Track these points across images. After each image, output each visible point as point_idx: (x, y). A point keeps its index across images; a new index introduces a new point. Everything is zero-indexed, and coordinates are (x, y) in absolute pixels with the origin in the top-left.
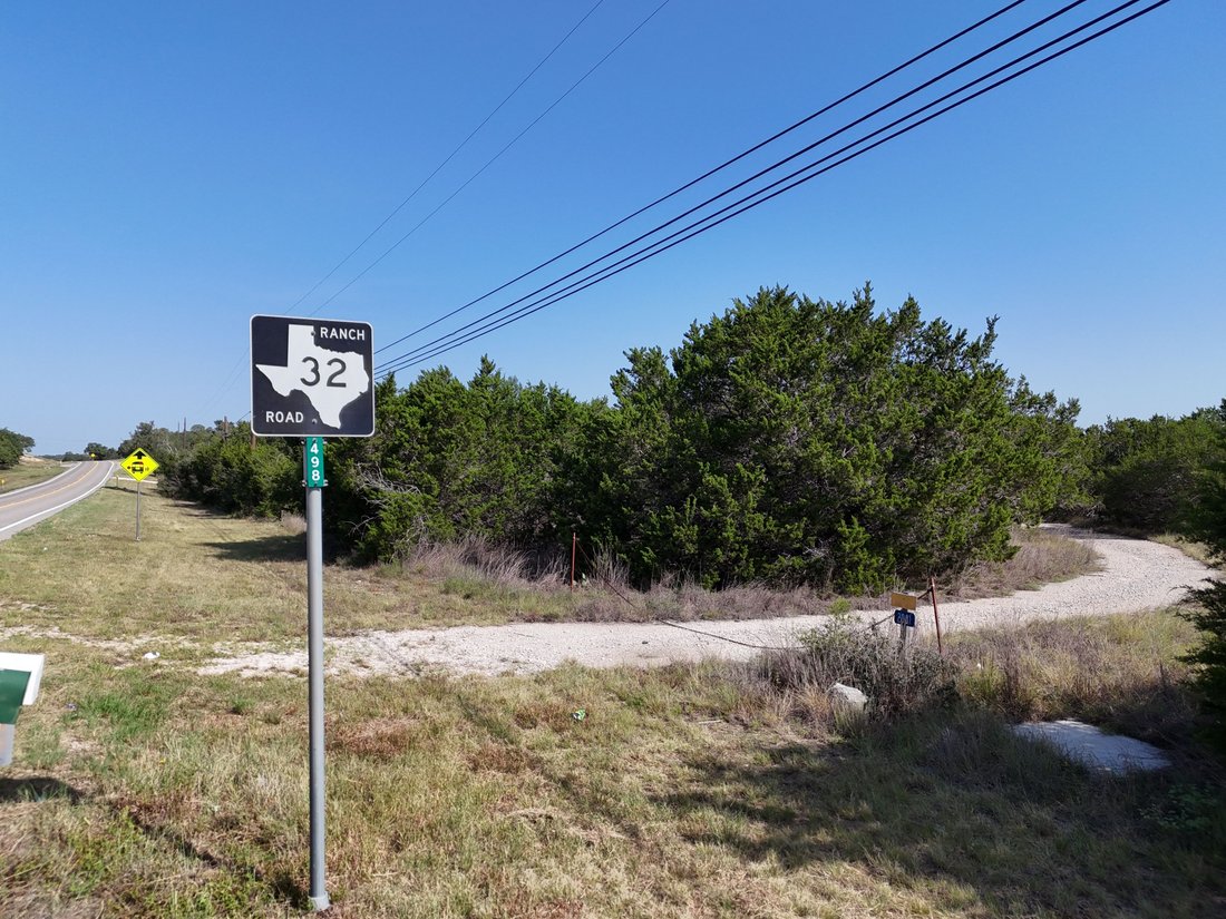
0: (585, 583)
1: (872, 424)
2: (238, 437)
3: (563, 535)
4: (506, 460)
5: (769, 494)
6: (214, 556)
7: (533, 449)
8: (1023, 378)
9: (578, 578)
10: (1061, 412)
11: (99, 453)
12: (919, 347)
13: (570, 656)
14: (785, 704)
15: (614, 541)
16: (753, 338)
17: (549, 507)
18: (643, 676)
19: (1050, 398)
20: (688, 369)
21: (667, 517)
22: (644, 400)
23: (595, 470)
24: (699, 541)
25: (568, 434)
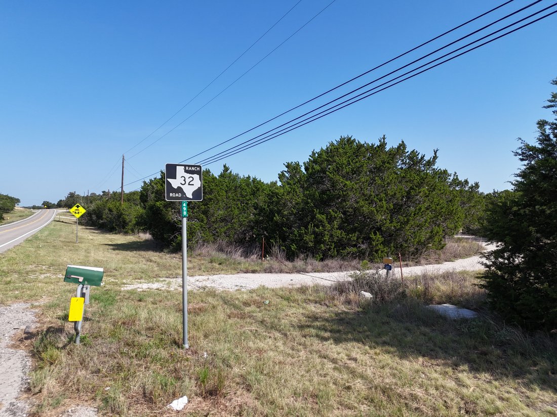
0: (268, 259)
1: (385, 194)
2: (114, 198)
3: (259, 239)
4: (234, 208)
5: (343, 222)
6: (111, 249)
7: (246, 204)
8: (456, 173)
9: (265, 257)
10: (472, 187)
11: (48, 206)
12: (406, 161)
13: (262, 284)
14: (342, 298)
15: (280, 241)
16: (336, 158)
17: (252, 228)
18: (290, 291)
19: (466, 182)
20: (310, 170)
21: (301, 231)
22: (292, 184)
23: (272, 213)
24: (314, 241)
25: (261, 197)
